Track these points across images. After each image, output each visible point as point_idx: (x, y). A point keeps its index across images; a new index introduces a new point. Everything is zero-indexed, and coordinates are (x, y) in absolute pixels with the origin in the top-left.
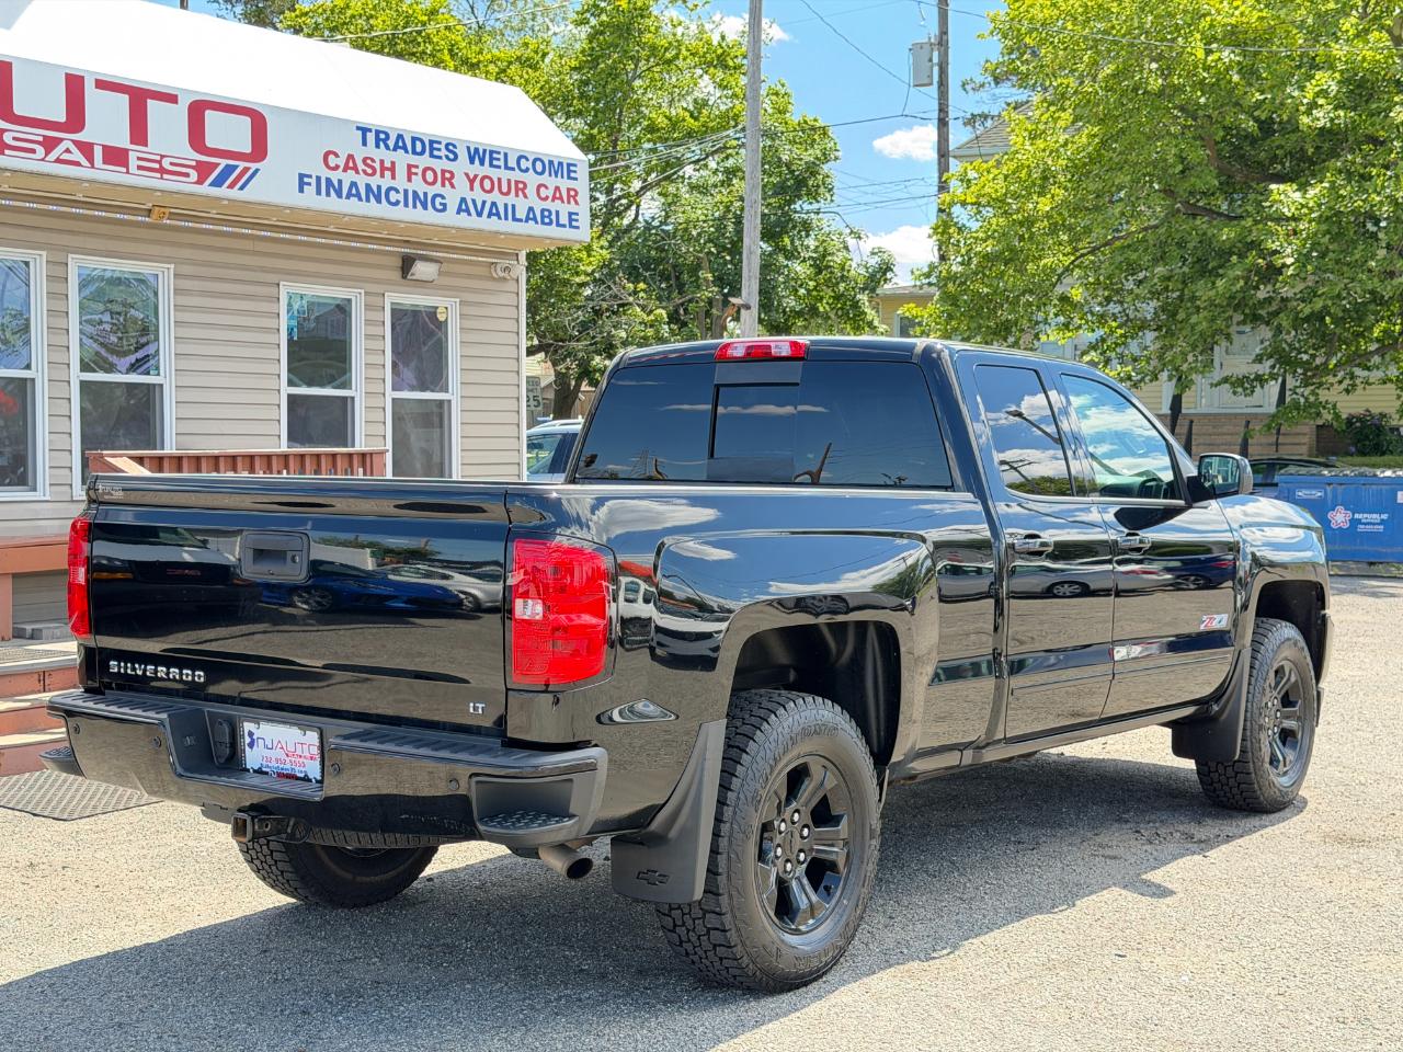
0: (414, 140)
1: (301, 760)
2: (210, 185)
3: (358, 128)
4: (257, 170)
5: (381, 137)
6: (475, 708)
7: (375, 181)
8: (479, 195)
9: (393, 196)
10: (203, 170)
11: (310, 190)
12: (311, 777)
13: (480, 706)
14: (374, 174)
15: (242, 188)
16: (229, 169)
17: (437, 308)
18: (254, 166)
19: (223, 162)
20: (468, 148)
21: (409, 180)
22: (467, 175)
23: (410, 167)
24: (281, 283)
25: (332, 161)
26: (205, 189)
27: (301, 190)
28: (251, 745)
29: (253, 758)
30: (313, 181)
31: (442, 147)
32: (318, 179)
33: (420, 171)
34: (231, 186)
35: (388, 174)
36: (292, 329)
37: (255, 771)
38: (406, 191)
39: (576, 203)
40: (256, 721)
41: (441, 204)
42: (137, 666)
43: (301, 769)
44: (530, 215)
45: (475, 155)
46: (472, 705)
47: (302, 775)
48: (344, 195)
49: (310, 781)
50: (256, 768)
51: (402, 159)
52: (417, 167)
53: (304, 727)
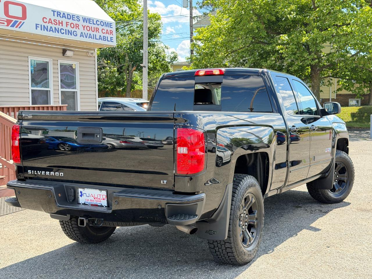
0: (68, 15)
1: (99, 200)
2: (11, 27)
3: (52, 11)
4: (24, 22)
5: (59, 14)
6: (163, 182)
7: (57, 27)
8: (86, 31)
9: (62, 31)
10: (9, 22)
11: (39, 29)
12: (103, 205)
13: (165, 181)
14: (57, 24)
15: (19, 28)
16: (16, 22)
17: (72, 64)
18: (23, 21)
19: (14, 20)
20: (83, 18)
21: (67, 26)
22: (82, 25)
23: (67, 23)
24: (29, 57)
25: (45, 20)
26: (9, 28)
27: (36, 29)
28: (81, 196)
29: (82, 200)
30: (40, 26)
31: (76, 17)
32: (41, 25)
33: (69, 24)
34: (16, 27)
35: (61, 24)
36: (32, 70)
37: (83, 204)
38: (66, 30)
39: (112, 35)
40: (83, 188)
41: (76, 34)
42: (38, 172)
43: (100, 203)
44: (100, 38)
45: (85, 20)
46: (162, 181)
47: (100, 205)
48: (49, 30)
49: (103, 206)
50: (83, 203)
51: (65, 20)
52: (69, 23)
53: (101, 190)
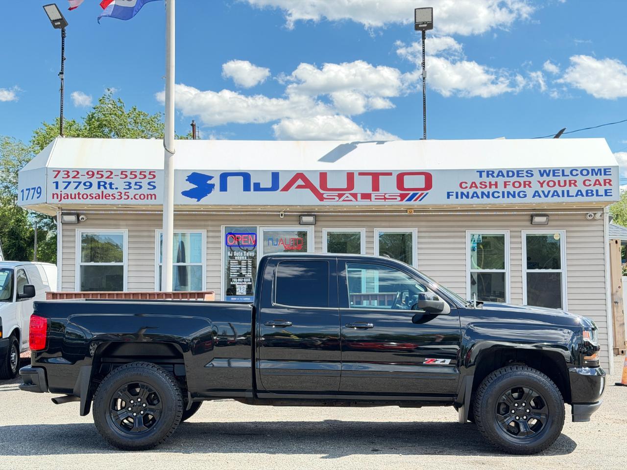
0: (508, 172)
2: (407, 201)
3: (477, 172)
4: (427, 194)
5: (490, 173)
7: (486, 191)
8: (546, 188)
9: (496, 195)
10: (403, 197)
11: (453, 198)
14: (486, 186)
15: (420, 200)
16: (414, 195)
17: (554, 234)
18: (425, 192)
19: (412, 193)
20: (540, 171)
21: (505, 187)
22: (539, 182)
23: (505, 183)
25: (464, 185)
26: (404, 202)
27: (450, 198)
30: (454, 194)
31: (525, 172)
32: (457, 193)
33: (511, 184)
34: (416, 200)
35: (493, 187)
36: (474, 248)
38: (503, 193)
39: (610, 185)
41: (523, 195)
44: (579, 193)
45: (543, 172)
48: (470, 197)
51: (501, 180)
52: (509, 182)
